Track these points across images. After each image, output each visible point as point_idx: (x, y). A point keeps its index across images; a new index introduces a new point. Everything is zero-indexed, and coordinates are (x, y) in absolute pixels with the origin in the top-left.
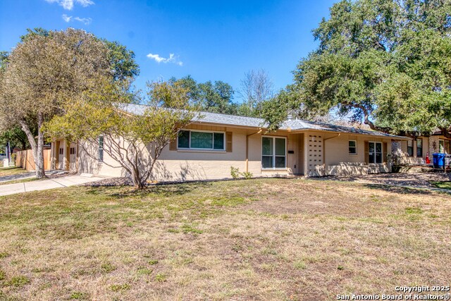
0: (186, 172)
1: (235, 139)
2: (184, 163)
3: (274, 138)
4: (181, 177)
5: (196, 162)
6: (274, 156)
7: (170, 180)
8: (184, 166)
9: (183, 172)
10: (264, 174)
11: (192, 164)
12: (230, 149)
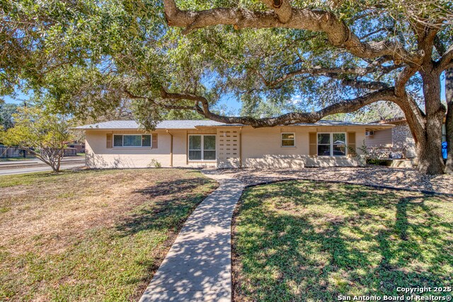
0: (118, 162)
1: (160, 138)
2: (116, 156)
3: (202, 136)
4: (114, 165)
5: (127, 156)
6: (202, 150)
7: (106, 167)
8: (116, 158)
9: (116, 162)
10: (190, 165)
11: (123, 157)
12: (155, 146)
